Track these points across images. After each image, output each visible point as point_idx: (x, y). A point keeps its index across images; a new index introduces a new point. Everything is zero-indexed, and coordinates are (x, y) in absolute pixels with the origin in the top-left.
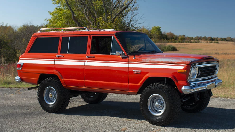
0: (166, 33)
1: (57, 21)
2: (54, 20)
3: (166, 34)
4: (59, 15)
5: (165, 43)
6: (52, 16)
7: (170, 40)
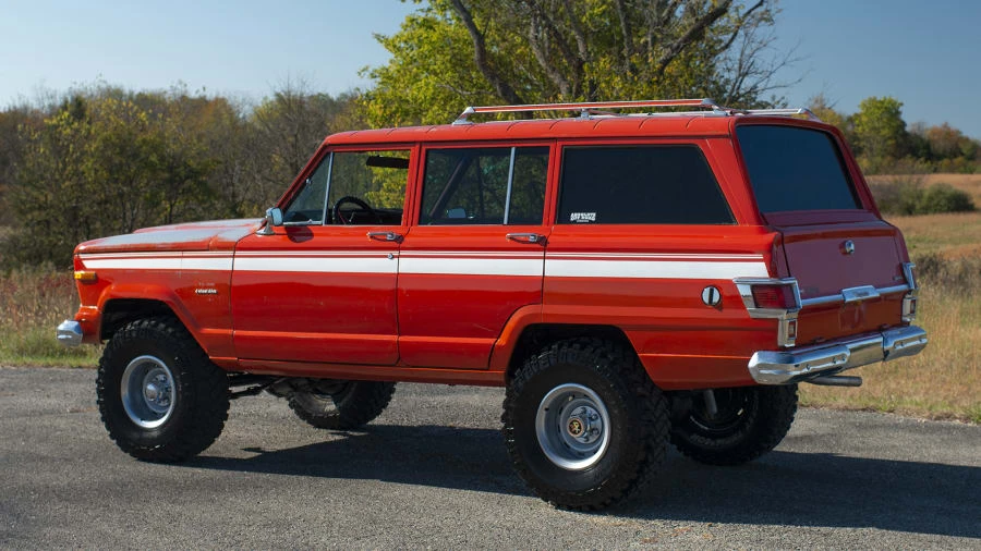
0: (927, 130)
1: (417, 75)
2: (403, 70)
3: (926, 135)
4: (426, 48)
5: (920, 176)
6: (392, 56)
7: (946, 161)
